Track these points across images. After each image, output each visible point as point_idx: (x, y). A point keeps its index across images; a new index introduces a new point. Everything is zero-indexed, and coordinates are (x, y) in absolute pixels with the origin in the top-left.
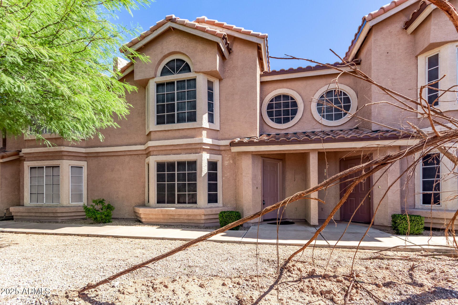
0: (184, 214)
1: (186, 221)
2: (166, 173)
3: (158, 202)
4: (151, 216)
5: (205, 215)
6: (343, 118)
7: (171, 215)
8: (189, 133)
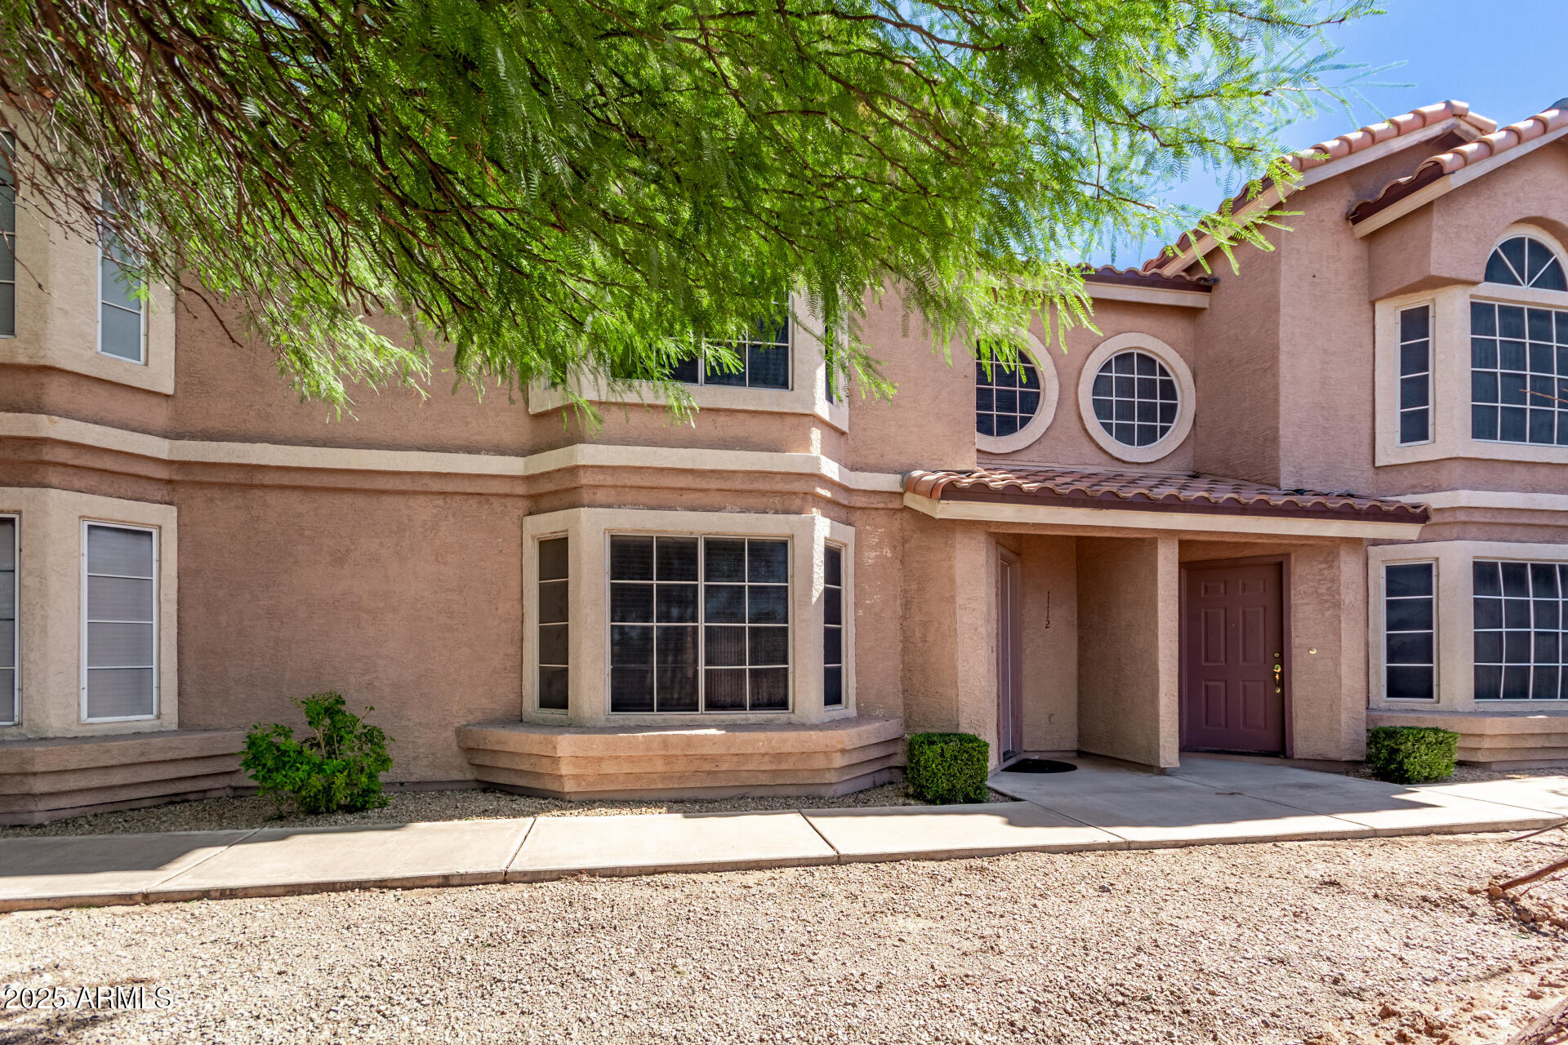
0: (763, 751)
1: (764, 779)
2: (655, 582)
3: (618, 705)
4: (608, 768)
5: (843, 751)
6: (1159, 441)
7: (703, 758)
8: (753, 427)
